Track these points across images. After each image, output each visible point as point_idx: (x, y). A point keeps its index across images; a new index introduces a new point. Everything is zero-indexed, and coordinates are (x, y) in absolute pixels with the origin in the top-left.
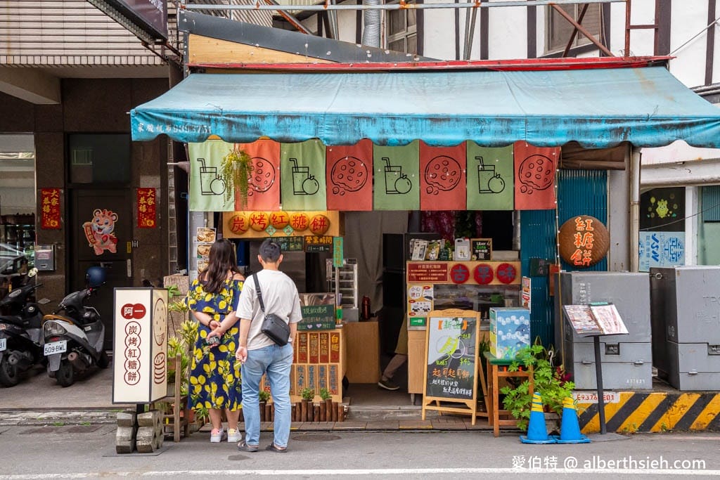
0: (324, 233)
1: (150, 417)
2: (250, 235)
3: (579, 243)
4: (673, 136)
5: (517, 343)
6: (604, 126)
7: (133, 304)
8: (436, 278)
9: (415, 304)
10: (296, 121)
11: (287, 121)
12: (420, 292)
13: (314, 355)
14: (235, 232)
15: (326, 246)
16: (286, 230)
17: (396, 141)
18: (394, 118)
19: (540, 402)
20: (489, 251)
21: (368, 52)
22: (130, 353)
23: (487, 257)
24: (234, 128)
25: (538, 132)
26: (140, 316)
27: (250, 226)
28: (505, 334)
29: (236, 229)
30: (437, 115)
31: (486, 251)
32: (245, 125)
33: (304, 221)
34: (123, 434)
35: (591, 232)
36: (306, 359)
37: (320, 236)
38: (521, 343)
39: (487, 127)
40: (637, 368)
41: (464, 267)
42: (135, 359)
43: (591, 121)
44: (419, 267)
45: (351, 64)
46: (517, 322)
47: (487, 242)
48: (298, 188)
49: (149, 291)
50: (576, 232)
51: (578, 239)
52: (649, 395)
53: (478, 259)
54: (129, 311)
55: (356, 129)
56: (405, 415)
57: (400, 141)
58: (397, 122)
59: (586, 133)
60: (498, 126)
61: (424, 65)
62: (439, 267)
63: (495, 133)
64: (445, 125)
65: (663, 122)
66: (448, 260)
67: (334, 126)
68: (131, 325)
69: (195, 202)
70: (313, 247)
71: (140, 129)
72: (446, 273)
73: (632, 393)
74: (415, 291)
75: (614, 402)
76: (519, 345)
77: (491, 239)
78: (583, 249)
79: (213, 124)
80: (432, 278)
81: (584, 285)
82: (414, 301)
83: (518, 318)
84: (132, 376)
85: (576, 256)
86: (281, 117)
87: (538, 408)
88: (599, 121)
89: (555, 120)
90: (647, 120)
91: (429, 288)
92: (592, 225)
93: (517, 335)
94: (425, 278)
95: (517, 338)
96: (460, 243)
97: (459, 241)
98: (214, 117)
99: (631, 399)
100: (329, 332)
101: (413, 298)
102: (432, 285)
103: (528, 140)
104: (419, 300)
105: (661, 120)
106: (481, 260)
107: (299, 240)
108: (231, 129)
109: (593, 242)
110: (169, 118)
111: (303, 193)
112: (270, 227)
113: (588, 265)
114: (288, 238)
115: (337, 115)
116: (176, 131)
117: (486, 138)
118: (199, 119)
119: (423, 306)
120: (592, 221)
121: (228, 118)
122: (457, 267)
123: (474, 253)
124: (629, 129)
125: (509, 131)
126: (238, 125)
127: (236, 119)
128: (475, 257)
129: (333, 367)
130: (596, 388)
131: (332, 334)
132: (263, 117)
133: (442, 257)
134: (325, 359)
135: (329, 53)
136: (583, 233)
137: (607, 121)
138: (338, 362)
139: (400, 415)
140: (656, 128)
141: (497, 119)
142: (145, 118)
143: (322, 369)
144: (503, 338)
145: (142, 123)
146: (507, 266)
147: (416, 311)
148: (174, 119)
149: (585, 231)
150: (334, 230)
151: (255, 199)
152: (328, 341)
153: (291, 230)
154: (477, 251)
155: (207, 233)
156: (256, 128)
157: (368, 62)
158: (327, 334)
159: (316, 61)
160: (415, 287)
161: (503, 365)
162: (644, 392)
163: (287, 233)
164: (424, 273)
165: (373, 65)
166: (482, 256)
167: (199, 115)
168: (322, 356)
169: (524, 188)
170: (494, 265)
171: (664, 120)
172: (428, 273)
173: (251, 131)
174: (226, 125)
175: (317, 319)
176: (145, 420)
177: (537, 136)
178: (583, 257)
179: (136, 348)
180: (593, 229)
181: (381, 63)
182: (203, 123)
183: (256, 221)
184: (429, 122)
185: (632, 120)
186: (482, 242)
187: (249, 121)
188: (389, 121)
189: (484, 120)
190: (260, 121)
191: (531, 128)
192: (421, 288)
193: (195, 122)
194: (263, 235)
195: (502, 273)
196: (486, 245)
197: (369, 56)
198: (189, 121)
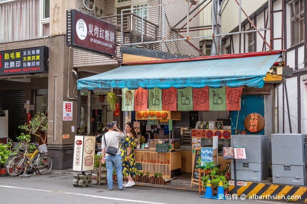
0: (166, 118)
1: (82, 176)
2: (143, 119)
3: (252, 123)
4: (242, 83)
5: (208, 160)
6: (218, 80)
7: (79, 140)
8: (202, 135)
9: (195, 144)
10: (120, 82)
11: (118, 82)
12: (196, 140)
13: (162, 161)
14: (139, 118)
15: (166, 123)
16: (154, 117)
17: (149, 88)
18: (149, 80)
19: (210, 183)
20: (221, 126)
21: (176, 55)
22: (77, 155)
23: (221, 128)
24: (103, 85)
25: (195, 83)
26: (80, 144)
27: (143, 116)
28: (204, 157)
29: (139, 117)
30: (162, 78)
31: (220, 126)
32: (106, 84)
33: (159, 114)
34: (75, 180)
35: (257, 119)
36: (159, 162)
37: (165, 119)
38: (209, 160)
39: (178, 82)
40: (255, 173)
41: (211, 132)
42: (79, 157)
43: (213, 78)
44: (196, 131)
45: (170, 60)
46: (208, 153)
47: (221, 122)
48: (154, 103)
49: (83, 137)
50: (251, 119)
51: (252, 122)
52: (258, 184)
53: (217, 129)
54: (78, 142)
55: (137, 84)
56: (188, 185)
57: (150, 87)
58: (150, 81)
59: (211, 83)
60: (182, 82)
61: (194, 58)
62: (203, 131)
63: (181, 84)
64: (164, 81)
65: (239, 78)
66: (206, 129)
67: (131, 83)
68: (78, 147)
69: (124, 108)
70: (162, 123)
71: (79, 86)
72: (205, 134)
73: (252, 183)
74: (194, 140)
75: (244, 185)
76: (209, 161)
77: (222, 122)
78: (253, 126)
79: (98, 84)
80: (200, 135)
81: (235, 139)
82: (194, 144)
83: (208, 151)
84: (78, 163)
85: (251, 128)
86: (116, 81)
87: (209, 185)
88: (216, 78)
89: (201, 79)
90: (233, 77)
91: (199, 139)
92: (257, 116)
93: (208, 158)
94: (198, 135)
95: (208, 159)
96: (211, 123)
97: (211, 122)
98: (98, 82)
99: (251, 185)
100: (167, 153)
101: (194, 142)
102: (200, 138)
103: (191, 86)
104: (196, 143)
105: (238, 77)
106: (219, 129)
107: (158, 120)
108: (102, 85)
109: (257, 123)
110: (86, 82)
111: (155, 104)
112: (149, 116)
113: (256, 132)
114: (155, 120)
115: (132, 79)
116: (88, 86)
117: (177, 86)
118: (94, 82)
119: (197, 145)
120: (257, 115)
121: (102, 82)
122: (209, 131)
123: (216, 126)
124: (226, 81)
125: (185, 83)
126: (104, 84)
127: (104, 82)
128: (216, 128)
129: (168, 166)
130: (234, 179)
131: (168, 154)
132: (111, 81)
133: (204, 128)
134: (165, 163)
135: (164, 57)
136: (253, 119)
137: (219, 78)
138: (169, 164)
139: (187, 185)
140: (236, 81)
141: (181, 79)
142: (80, 83)
143: (164, 166)
144: (203, 158)
145: (80, 84)
146: (226, 131)
147: (195, 147)
148: (88, 82)
149: (254, 119)
150: (169, 118)
151: (141, 107)
152: (166, 157)
153: (155, 117)
154: (217, 126)
155: (128, 118)
156: (109, 84)
157: (176, 59)
158: (166, 154)
159: (160, 59)
160: (195, 138)
161: (202, 168)
162: (257, 183)
163: (155, 118)
164: (197, 133)
165: (177, 60)
166: (219, 128)
167: (94, 81)
168: (164, 162)
169: (230, 102)
170: (222, 131)
171: (239, 77)
172: (199, 133)
173: (108, 85)
174: (101, 84)
175: (163, 148)
176: (81, 177)
177: (195, 85)
178: (254, 129)
179: (79, 154)
180: (257, 118)
181: (180, 59)
182: (95, 83)
183: (145, 114)
184: (159, 80)
185: (228, 78)
186: (219, 122)
187: (107, 82)
188: (147, 80)
189: (177, 79)
190: (110, 82)
191: (193, 82)
192: (196, 139)
193: (93, 83)
194: (147, 119)
195: (225, 134)
196: (220, 124)
197: (176, 56)
198: (92, 83)
